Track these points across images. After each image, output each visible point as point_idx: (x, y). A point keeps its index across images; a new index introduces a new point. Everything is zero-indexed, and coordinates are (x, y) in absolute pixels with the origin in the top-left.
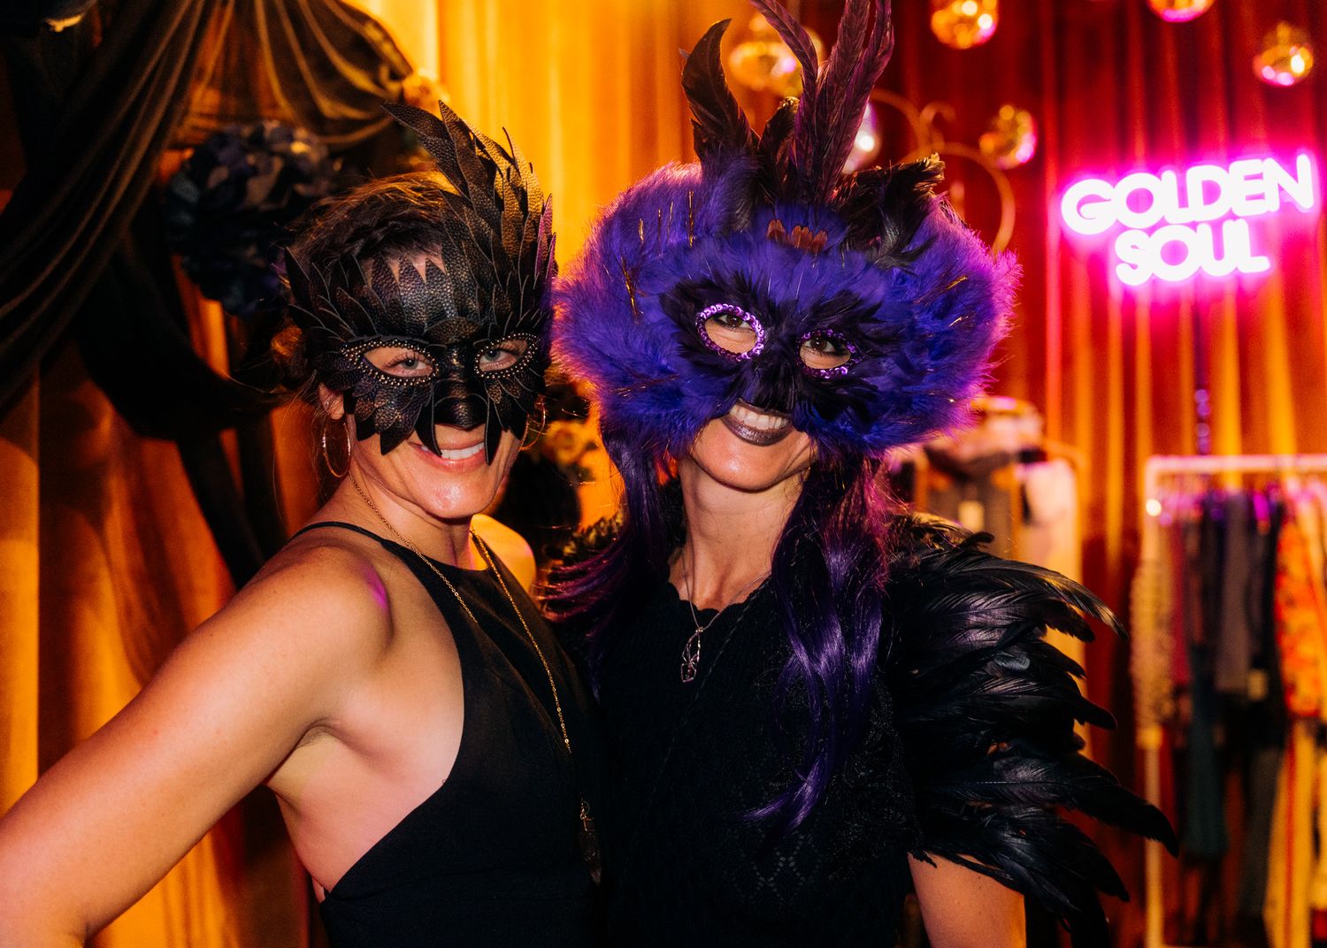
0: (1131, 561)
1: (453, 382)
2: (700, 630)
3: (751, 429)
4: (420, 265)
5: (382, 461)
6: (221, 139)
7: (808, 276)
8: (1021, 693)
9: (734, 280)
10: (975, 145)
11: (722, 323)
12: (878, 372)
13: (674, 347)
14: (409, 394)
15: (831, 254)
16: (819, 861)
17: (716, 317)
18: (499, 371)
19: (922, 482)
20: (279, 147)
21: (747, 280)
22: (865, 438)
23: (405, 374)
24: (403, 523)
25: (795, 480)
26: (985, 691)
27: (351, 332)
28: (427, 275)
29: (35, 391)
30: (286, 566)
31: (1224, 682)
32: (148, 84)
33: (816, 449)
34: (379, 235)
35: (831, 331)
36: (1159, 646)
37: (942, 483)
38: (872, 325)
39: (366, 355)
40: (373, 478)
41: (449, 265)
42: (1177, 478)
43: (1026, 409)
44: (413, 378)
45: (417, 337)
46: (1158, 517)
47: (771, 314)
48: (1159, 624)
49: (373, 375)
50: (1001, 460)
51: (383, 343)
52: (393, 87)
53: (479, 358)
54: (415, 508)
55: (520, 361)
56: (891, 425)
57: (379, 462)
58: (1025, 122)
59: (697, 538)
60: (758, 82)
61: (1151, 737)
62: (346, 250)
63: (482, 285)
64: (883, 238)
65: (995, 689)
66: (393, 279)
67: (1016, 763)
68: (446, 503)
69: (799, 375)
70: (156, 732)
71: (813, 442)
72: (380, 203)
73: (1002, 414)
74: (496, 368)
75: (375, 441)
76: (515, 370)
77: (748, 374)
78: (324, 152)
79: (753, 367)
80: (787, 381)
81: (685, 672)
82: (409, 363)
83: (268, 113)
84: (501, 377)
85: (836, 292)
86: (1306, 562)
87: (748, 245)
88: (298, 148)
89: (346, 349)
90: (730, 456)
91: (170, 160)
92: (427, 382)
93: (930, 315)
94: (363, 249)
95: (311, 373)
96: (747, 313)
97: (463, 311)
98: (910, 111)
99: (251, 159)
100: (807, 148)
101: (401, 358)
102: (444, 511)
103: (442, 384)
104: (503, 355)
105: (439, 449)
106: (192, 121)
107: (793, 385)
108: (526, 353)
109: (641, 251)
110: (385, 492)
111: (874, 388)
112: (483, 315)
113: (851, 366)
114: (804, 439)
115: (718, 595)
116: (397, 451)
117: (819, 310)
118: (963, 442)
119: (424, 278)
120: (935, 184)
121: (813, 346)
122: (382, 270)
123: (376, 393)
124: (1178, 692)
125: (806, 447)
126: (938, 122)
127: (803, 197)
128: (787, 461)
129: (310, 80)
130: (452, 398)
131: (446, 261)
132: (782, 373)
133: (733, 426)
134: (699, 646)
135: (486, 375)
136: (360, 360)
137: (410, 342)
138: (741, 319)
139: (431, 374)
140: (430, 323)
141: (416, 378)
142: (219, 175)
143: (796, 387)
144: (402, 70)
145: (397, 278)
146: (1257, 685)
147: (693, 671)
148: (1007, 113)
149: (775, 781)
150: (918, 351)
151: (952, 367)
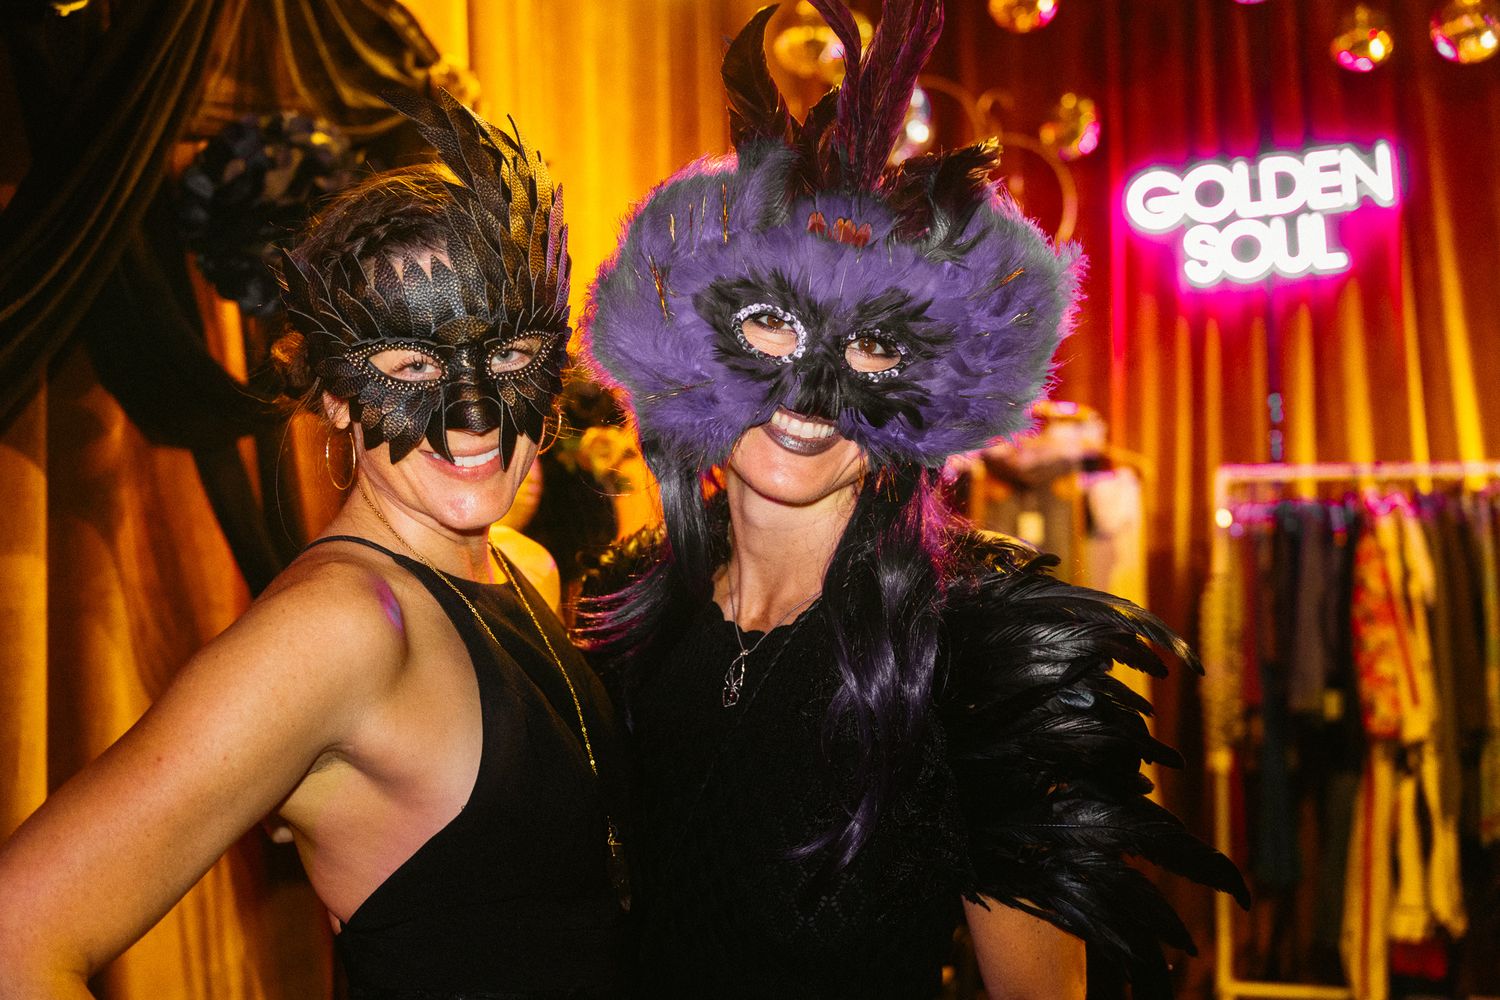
0: (1200, 575)
1: (463, 384)
2: (745, 653)
3: (794, 438)
4: (425, 262)
5: (392, 471)
6: (236, 130)
7: (852, 272)
8: (1085, 733)
9: (773, 279)
10: (1034, 134)
11: (761, 325)
12: (930, 375)
13: (708, 350)
14: (417, 400)
15: (876, 248)
16: (863, 901)
17: (755, 318)
18: (512, 372)
19: (979, 493)
20: (297, 138)
21: (786, 278)
22: (918, 445)
23: (413, 379)
24: (417, 537)
25: (848, 491)
26: (1045, 730)
27: (355, 335)
28: (432, 273)
29: (42, 398)
30: (294, 583)
31: (1298, 702)
32: (158, 73)
33: (866, 458)
34: (381, 232)
35: (878, 330)
36: (1229, 665)
37: (1000, 492)
38: (923, 324)
39: (372, 359)
40: (381, 489)
41: (455, 262)
42: (1250, 487)
43: (1087, 413)
44: (421, 381)
45: (424, 338)
46: (1229, 528)
47: (814, 315)
48: (1229, 641)
49: (379, 381)
50: (1063, 468)
51: (389, 346)
52: (419, 74)
53: (491, 358)
54: (429, 520)
55: (534, 361)
56: (947, 431)
57: (388, 472)
58: (1088, 111)
59: (744, 555)
60: (805, 68)
61: (1221, 760)
62: (347, 250)
63: (490, 281)
64: (932, 229)
65: (1056, 727)
66: (397, 278)
67: (1078, 806)
68: (461, 514)
69: (845, 380)
70: (159, 759)
71: (862, 450)
72: (381, 199)
73: (1063, 419)
74: (509, 369)
75: (384, 449)
76: (529, 371)
77: (788, 379)
78: (346, 142)
79: (795, 370)
80: (831, 384)
81: (727, 697)
82: (417, 366)
83: (286, 102)
84: (515, 378)
85: (883, 289)
86: (1385, 576)
87: (787, 241)
88: (319, 139)
89: (350, 353)
90: (773, 467)
91: (184, 153)
92: (436, 386)
93: (985, 313)
94: (364, 247)
95: (314, 381)
96: (788, 314)
97: (472, 310)
98: (966, 100)
99: (269, 151)
100: (850, 134)
101: (408, 361)
102: (458, 522)
103: (452, 388)
104: (515, 356)
105: (452, 457)
106: (207, 110)
107: (838, 390)
108: (540, 352)
109: (672, 249)
110: (395, 504)
111: (927, 392)
112: (492, 313)
113: (902, 368)
114: (852, 448)
115: (765, 615)
116: (408, 460)
117: (865, 309)
118: (1023, 450)
119: (430, 276)
120: (991, 170)
121: (862, 348)
122: (385, 268)
123: (383, 399)
124: (1249, 713)
125: (856, 458)
126: (996, 111)
127: (846, 187)
128: (835, 472)
129: (331, 67)
130: (464, 402)
131: (452, 257)
132: (825, 376)
133: (775, 434)
134: (743, 670)
135: (498, 377)
136: (365, 364)
137: (418, 344)
138: (782, 321)
139: (440, 379)
140: (438, 323)
141: (425, 382)
142: (236, 167)
143: (841, 392)
144: (429, 56)
145: (401, 277)
146: (1332, 705)
147: (735, 695)
148: (1069, 101)
149: (820, 817)
150: (973, 351)
151: (1011, 368)
